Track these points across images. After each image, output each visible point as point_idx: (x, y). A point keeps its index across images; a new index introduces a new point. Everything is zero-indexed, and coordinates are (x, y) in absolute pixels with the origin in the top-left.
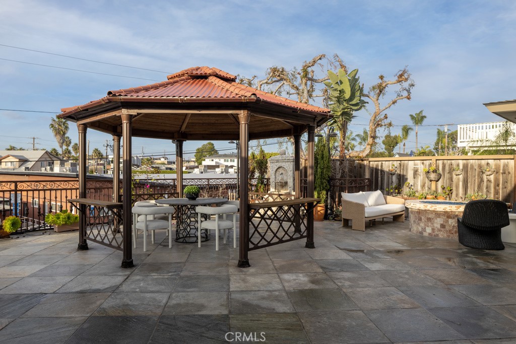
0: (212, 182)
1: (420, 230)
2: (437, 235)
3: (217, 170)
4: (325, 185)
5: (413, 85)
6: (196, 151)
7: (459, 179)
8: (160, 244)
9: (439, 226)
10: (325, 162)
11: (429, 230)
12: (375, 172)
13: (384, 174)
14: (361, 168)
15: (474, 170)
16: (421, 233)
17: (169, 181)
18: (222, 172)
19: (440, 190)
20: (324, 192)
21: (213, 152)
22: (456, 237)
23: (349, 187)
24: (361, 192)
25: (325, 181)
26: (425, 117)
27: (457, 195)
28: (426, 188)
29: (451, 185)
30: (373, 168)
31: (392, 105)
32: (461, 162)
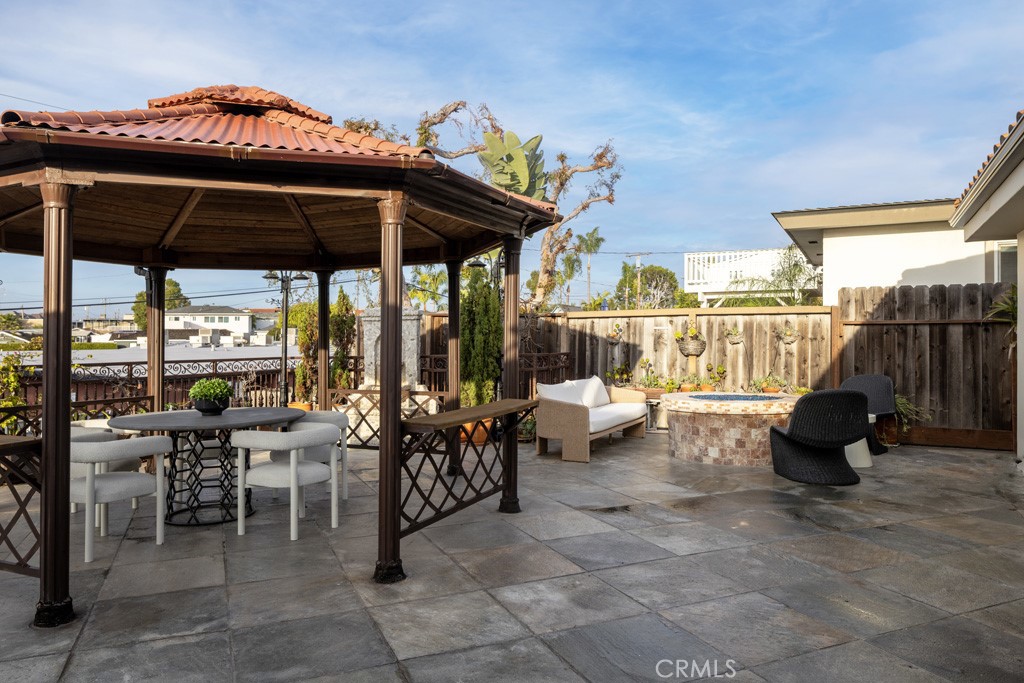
0: (224, 368)
1: (697, 454)
2: (731, 462)
3: (193, 339)
4: (491, 368)
5: (618, 177)
6: (135, 299)
7: (737, 351)
8: (125, 536)
9: (733, 444)
10: (492, 320)
11: (714, 453)
12: (580, 339)
13: (598, 344)
14: (550, 331)
15: (763, 335)
16: (698, 459)
17: (116, 368)
18: (206, 345)
19: (703, 373)
20: (490, 383)
21: (177, 302)
22: (766, 464)
23: (539, 372)
24: (568, 382)
25: (491, 359)
26: (602, 240)
27: (734, 382)
28: (679, 370)
29: (722, 362)
30: (575, 331)
31: (582, 212)
32: (741, 320)
